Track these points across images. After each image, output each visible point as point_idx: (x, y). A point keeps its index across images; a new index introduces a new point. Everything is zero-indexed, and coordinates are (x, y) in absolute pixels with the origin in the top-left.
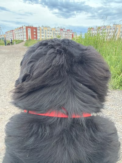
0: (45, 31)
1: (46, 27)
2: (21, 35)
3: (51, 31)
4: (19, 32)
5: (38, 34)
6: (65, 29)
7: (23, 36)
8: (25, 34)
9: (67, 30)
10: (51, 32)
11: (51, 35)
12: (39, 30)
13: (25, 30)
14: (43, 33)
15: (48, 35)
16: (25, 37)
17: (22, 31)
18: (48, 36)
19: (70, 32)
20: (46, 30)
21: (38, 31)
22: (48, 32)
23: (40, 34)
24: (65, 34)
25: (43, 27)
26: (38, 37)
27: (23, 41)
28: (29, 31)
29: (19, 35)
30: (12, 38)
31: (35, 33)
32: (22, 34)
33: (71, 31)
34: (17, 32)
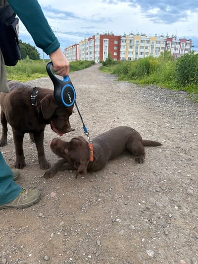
0: (135, 43)
1: (138, 35)
2: (91, 53)
3: (148, 42)
4: (87, 46)
5: (122, 50)
6: (176, 39)
7: (93, 54)
8: (98, 49)
9: (180, 40)
10: (148, 45)
11: (147, 51)
12: (125, 41)
13: (98, 43)
14: (131, 47)
15: (142, 50)
16: (97, 55)
17: (92, 44)
18: (142, 53)
19: (186, 44)
20: (137, 42)
21: (122, 44)
22: (142, 44)
23: (125, 50)
24: (176, 49)
25: (131, 36)
26: (122, 56)
27: (93, 63)
28: (106, 44)
29: (87, 51)
30: (75, 58)
31: (115, 48)
32: (92, 50)
33: (187, 42)
34: (83, 47)
